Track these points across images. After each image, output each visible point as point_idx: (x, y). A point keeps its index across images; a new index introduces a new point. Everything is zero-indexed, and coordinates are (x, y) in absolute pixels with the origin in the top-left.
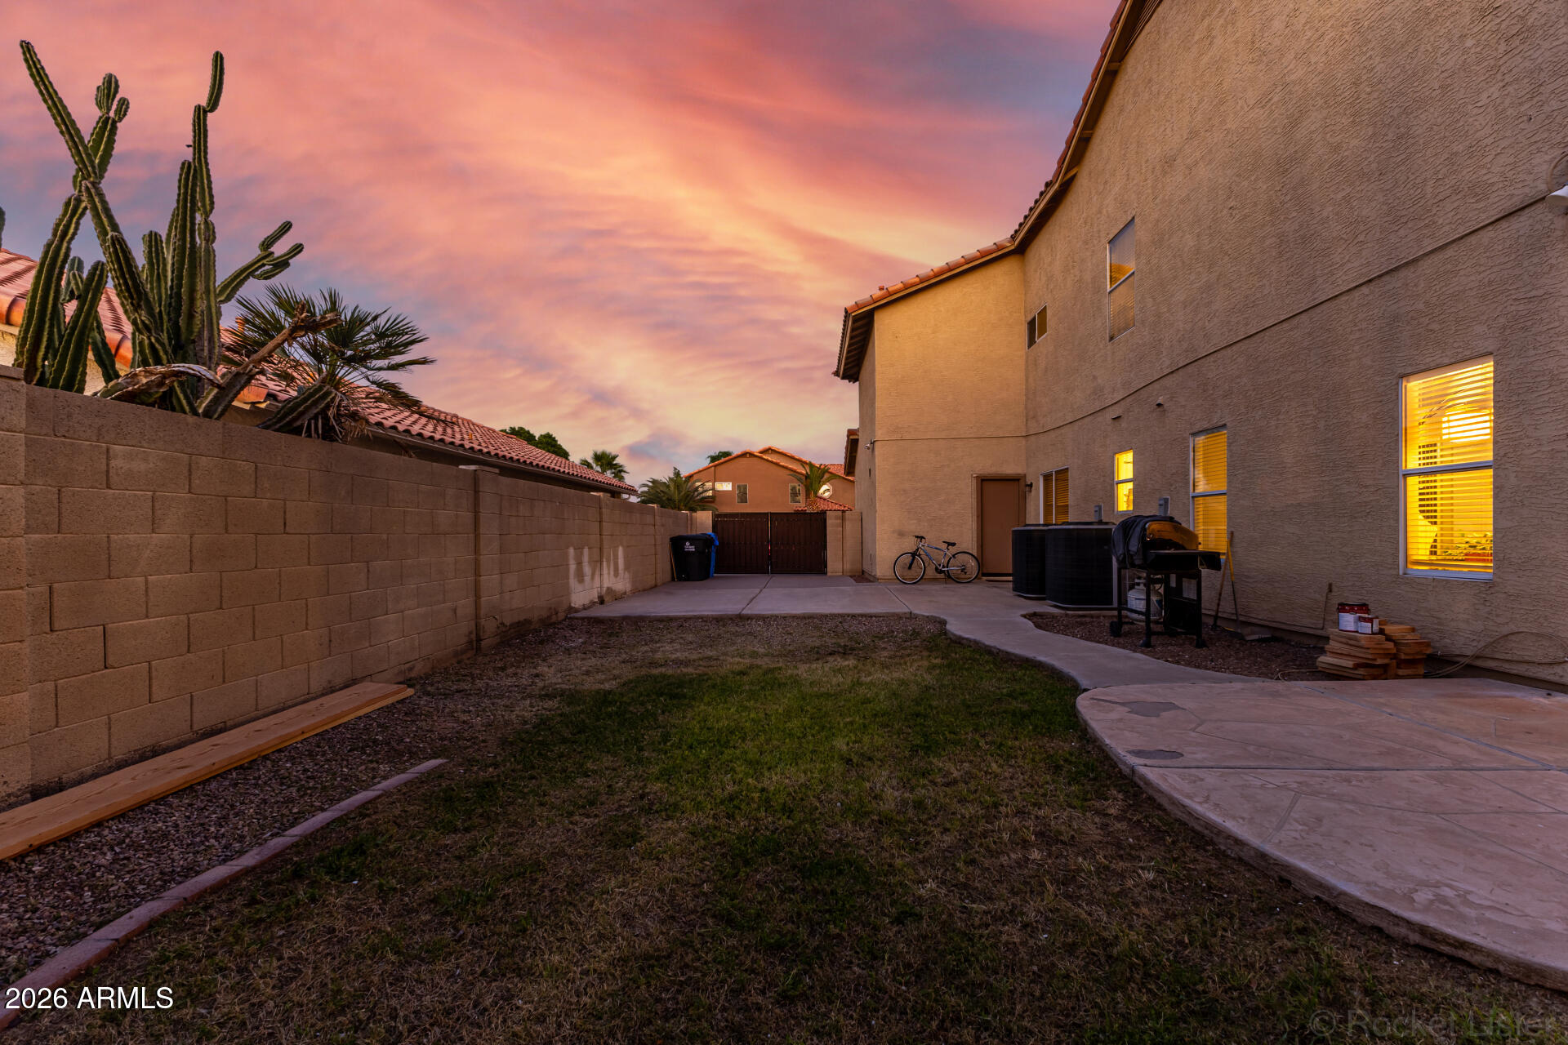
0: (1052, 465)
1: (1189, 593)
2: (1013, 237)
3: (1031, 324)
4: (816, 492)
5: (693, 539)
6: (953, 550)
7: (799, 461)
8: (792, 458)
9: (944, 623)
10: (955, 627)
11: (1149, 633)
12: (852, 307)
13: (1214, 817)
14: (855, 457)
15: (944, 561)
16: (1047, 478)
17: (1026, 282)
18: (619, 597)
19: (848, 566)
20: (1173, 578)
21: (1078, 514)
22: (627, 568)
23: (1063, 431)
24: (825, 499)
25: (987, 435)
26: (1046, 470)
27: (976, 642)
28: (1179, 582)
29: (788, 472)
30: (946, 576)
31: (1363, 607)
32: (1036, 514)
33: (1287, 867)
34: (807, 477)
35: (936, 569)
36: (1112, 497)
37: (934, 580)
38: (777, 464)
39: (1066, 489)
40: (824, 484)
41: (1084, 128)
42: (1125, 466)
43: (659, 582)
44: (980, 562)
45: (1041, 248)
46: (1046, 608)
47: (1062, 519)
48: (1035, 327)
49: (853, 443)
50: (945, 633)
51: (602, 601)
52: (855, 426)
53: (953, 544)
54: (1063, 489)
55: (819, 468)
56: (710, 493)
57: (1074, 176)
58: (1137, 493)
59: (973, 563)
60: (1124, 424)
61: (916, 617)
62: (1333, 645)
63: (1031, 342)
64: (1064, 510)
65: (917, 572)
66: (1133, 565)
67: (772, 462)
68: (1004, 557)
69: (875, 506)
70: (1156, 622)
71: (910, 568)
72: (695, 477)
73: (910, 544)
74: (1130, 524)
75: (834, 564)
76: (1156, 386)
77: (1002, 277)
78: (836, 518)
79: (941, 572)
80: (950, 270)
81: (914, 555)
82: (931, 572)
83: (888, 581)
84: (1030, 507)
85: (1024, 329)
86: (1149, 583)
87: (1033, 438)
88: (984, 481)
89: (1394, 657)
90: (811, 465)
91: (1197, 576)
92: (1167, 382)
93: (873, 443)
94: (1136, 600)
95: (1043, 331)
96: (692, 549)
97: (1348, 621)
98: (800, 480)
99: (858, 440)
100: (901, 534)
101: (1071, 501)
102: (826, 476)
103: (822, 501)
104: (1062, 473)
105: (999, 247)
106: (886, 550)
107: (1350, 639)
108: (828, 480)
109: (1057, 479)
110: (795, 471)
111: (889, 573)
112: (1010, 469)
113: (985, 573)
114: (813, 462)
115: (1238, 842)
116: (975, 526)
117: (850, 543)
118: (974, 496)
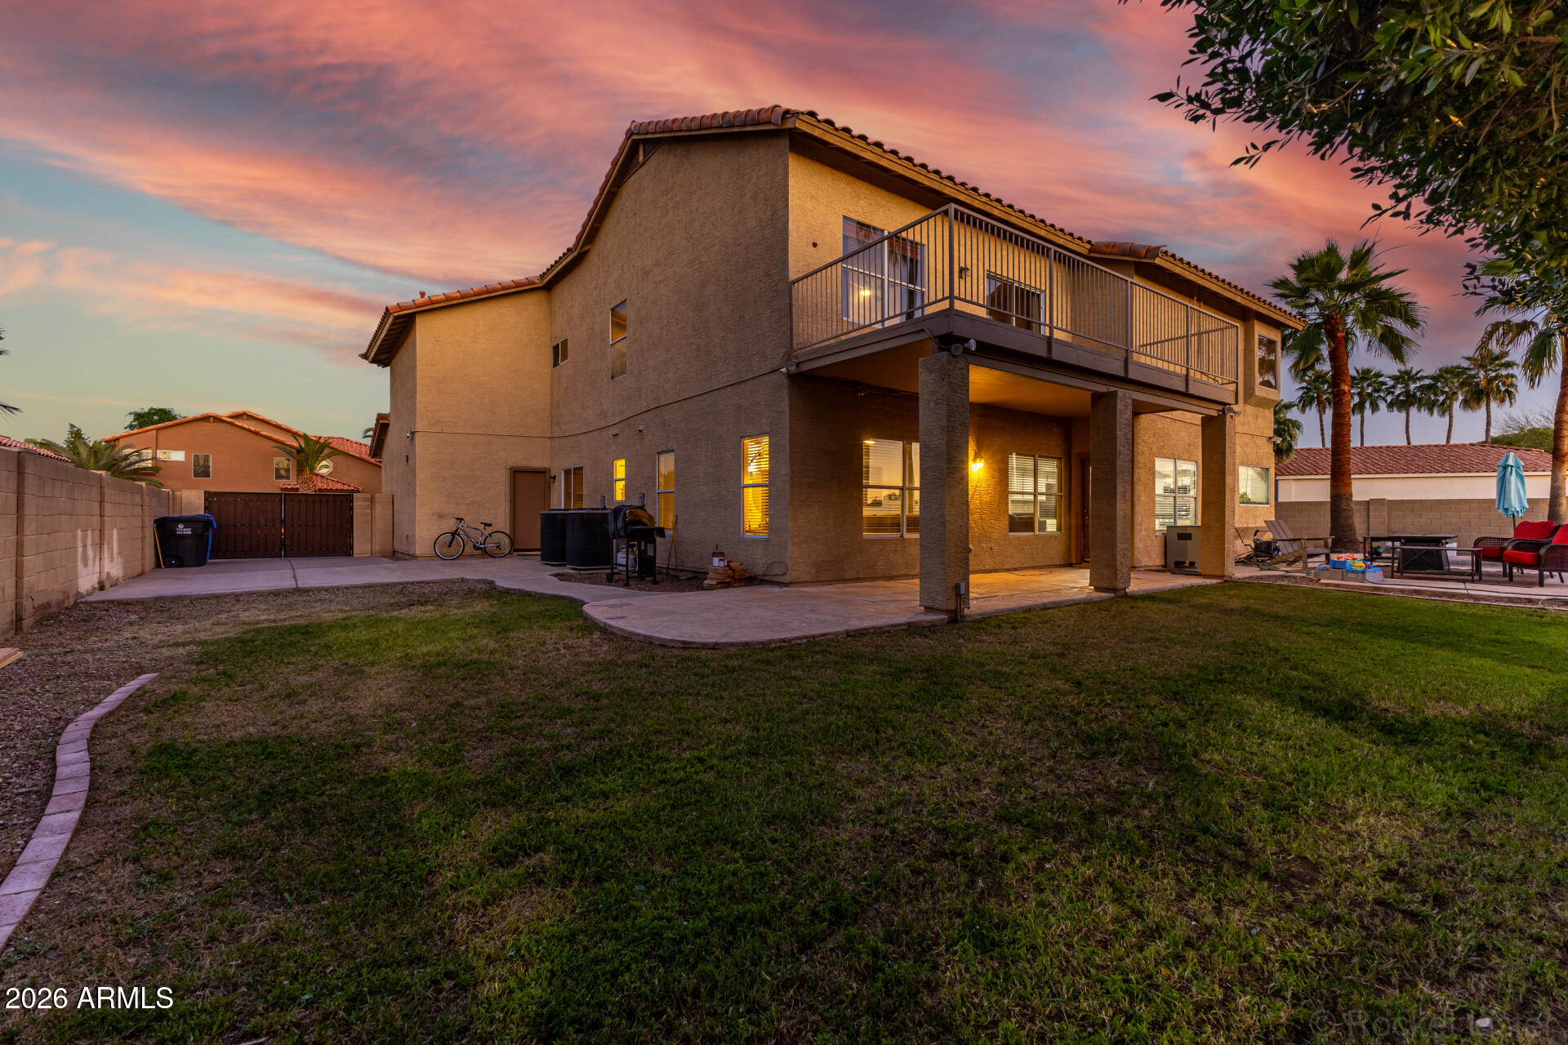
0: (571, 464)
1: (650, 553)
2: (542, 276)
3: (556, 348)
4: (312, 468)
5: (187, 521)
6: (489, 530)
7: (288, 431)
8: (278, 427)
9: (493, 582)
10: (501, 583)
11: (628, 578)
12: (394, 307)
13: (632, 629)
14: (383, 440)
15: (481, 539)
16: (567, 472)
17: (551, 315)
18: (115, 584)
19: (377, 548)
20: (643, 543)
21: (589, 503)
22: (120, 553)
23: (580, 438)
24: (322, 477)
25: (519, 434)
26: (567, 466)
27: (520, 591)
28: (646, 546)
29: (275, 444)
30: (483, 552)
31: (722, 554)
32: (558, 501)
33: (651, 637)
34: (299, 451)
35: (474, 546)
36: (611, 490)
37: (472, 556)
38: (256, 433)
39: (581, 482)
40: (324, 459)
41: (594, 222)
42: (620, 469)
43: (147, 569)
44: (512, 542)
45: (563, 291)
46: (567, 570)
47: (577, 507)
48: (559, 352)
49: (382, 427)
50: (495, 588)
51: (102, 587)
52: (386, 410)
53: (490, 525)
54: (579, 482)
55: (317, 442)
56: (149, 464)
57: (588, 251)
58: (627, 488)
59: (507, 540)
60: (620, 439)
61: (468, 580)
62: (711, 574)
63: (556, 364)
64: (579, 498)
65: (456, 549)
66: (620, 536)
67: (249, 430)
68: (533, 535)
69: (414, 492)
70: (633, 572)
71: (450, 546)
72: (122, 443)
73: (449, 525)
74: (619, 510)
75: (360, 545)
76: (638, 418)
77: (531, 305)
78: (365, 500)
79: (479, 549)
80: (488, 292)
81: (454, 534)
82: (469, 549)
83: (427, 558)
84: (554, 495)
85: (549, 352)
86: (629, 546)
87: (556, 440)
88: (516, 473)
89: (733, 577)
90: (305, 437)
91: (654, 542)
92: (645, 416)
93: (413, 433)
94: (621, 558)
95: (565, 357)
96: (188, 531)
97: (716, 561)
98: (289, 453)
99: (388, 425)
100: (441, 516)
101: (585, 491)
102: (327, 451)
103: (319, 479)
104: (579, 471)
105: (530, 282)
106: (425, 530)
107: (716, 570)
108: (328, 456)
109: (575, 475)
110: (282, 443)
111: (429, 551)
112: (537, 464)
113: (517, 549)
114: (308, 434)
115: (639, 635)
116: (508, 509)
117: (381, 524)
118: (508, 484)
